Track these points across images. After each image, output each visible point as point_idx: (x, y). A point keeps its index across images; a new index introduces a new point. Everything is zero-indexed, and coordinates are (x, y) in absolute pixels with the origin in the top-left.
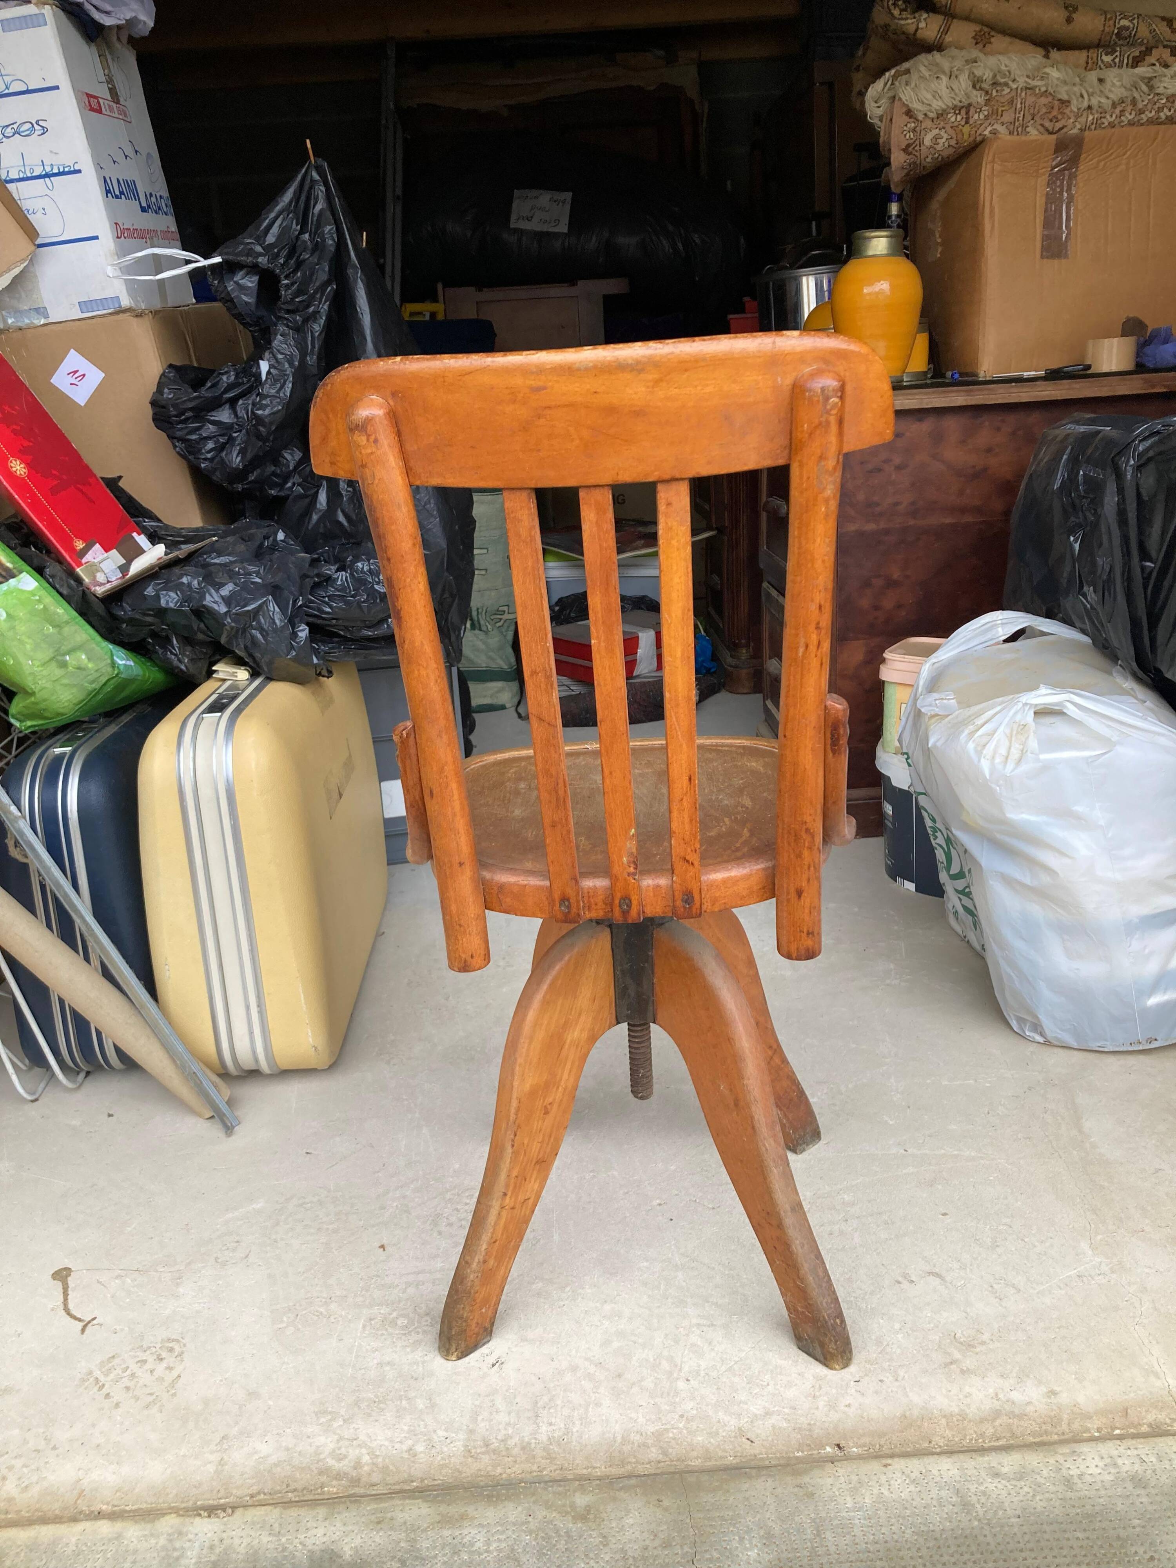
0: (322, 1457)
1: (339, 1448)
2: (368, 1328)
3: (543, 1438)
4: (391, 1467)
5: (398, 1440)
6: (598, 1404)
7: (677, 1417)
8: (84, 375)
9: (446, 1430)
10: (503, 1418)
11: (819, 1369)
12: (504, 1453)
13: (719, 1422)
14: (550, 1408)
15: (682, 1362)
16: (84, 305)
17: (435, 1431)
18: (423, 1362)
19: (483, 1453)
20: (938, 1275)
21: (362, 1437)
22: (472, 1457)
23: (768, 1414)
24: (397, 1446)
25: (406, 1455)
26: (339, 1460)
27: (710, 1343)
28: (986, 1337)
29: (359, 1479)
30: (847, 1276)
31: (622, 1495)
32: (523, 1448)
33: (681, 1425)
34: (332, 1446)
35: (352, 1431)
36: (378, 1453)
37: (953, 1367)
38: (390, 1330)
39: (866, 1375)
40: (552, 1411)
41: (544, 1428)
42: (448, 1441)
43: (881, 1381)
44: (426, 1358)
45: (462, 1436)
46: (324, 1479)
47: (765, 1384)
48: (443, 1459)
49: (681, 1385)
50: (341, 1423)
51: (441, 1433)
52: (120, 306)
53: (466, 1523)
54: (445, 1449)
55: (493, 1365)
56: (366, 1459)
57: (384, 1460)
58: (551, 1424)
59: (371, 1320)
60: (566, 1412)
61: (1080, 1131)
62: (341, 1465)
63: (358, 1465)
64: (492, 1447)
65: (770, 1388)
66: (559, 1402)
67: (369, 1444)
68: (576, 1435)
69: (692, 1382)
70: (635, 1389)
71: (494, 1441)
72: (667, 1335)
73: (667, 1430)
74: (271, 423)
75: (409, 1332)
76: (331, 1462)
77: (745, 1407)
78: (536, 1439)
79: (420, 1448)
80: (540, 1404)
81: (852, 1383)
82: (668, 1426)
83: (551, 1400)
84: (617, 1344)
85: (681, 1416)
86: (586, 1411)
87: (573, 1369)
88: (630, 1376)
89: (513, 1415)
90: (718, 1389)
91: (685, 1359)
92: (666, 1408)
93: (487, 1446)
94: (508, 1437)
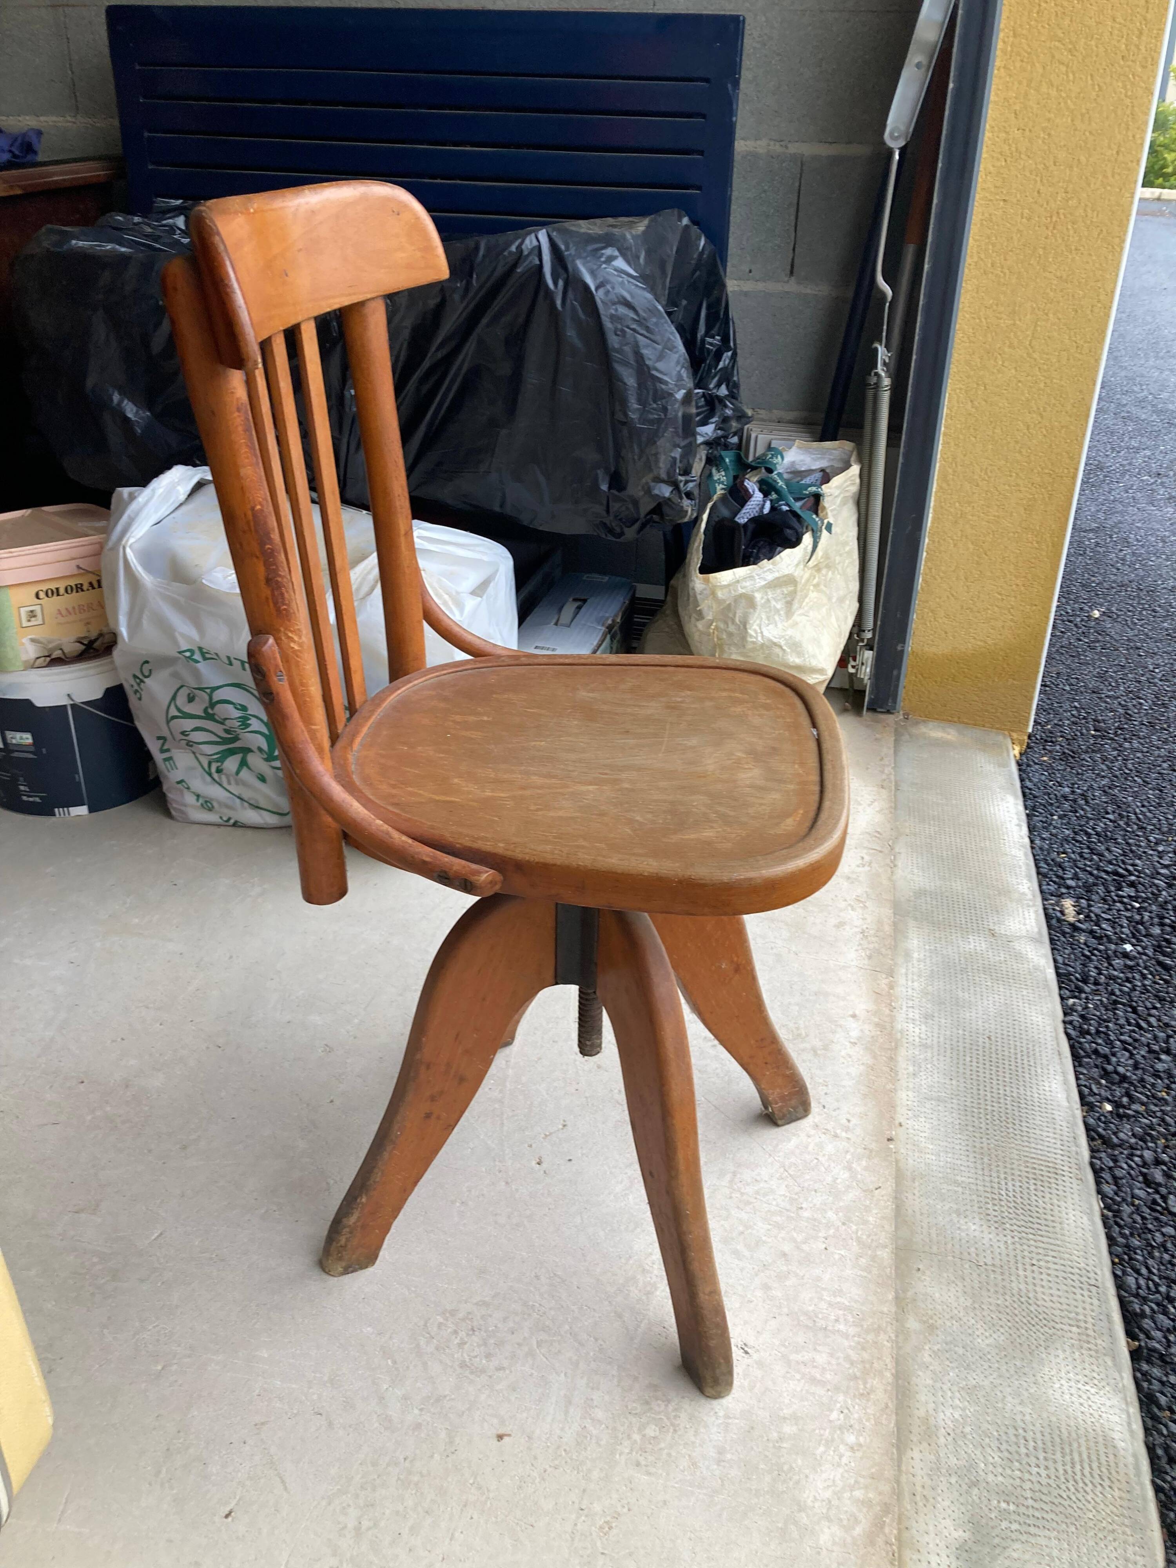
0: (849, 1540)
1: (841, 1520)
2: (653, 1470)
3: (852, 1331)
4: (873, 1470)
5: (837, 1458)
6: (819, 1279)
7: (844, 1227)
9: (831, 1411)
10: (822, 1359)
11: (805, 1124)
12: (867, 1366)
13: (854, 1201)
14: (817, 1317)
15: (777, 1205)
17: (831, 1421)
18: (727, 1417)
19: (865, 1383)
21: (828, 1494)
22: (868, 1394)
23: (849, 1168)
24: (844, 1460)
25: (859, 1454)
26: (857, 1521)
27: (757, 1181)
29: (886, 1504)
31: (910, 1294)
32: (863, 1349)
33: (854, 1227)
34: (835, 1529)
35: (817, 1505)
36: (852, 1481)
38: (662, 1445)
40: (820, 1316)
41: (842, 1327)
42: (846, 1411)
44: (721, 1413)
45: (841, 1398)
46: (880, 1541)
47: (816, 1161)
48: (868, 1420)
49: (806, 1214)
50: (803, 1515)
51: (834, 1415)
53: (932, 1421)
54: (856, 1416)
55: (746, 1353)
56: (858, 1494)
57: (864, 1477)
58: (837, 1321)
59: (638, 1464)
60: (823, 1305)
62: (864, 1521)
63: (867, 1503)
64: (858, 1374)
67: (838, 1489)
68: (853, 1304)
69: (804, 1206)
70: (805, 1247)
71: (851, 1371)
72: (738, 1207)
75: (672, 1424)
76: (858, 1530)
77: (839, 1180)
78: (854, 1336)
79: (851, 1439)
82: (854, 1236)
83: (806, 1314)
84: (740, 1247)
85: (844, 1224)
86: (824, 1289)
87: (766, 1287)
88: (787, 1248)
89: (818, 1348)
90: (816, 1191)
91: (774, 1203)
92: (831, 1232)
93: (856, 1378)
94: (847, 1358)
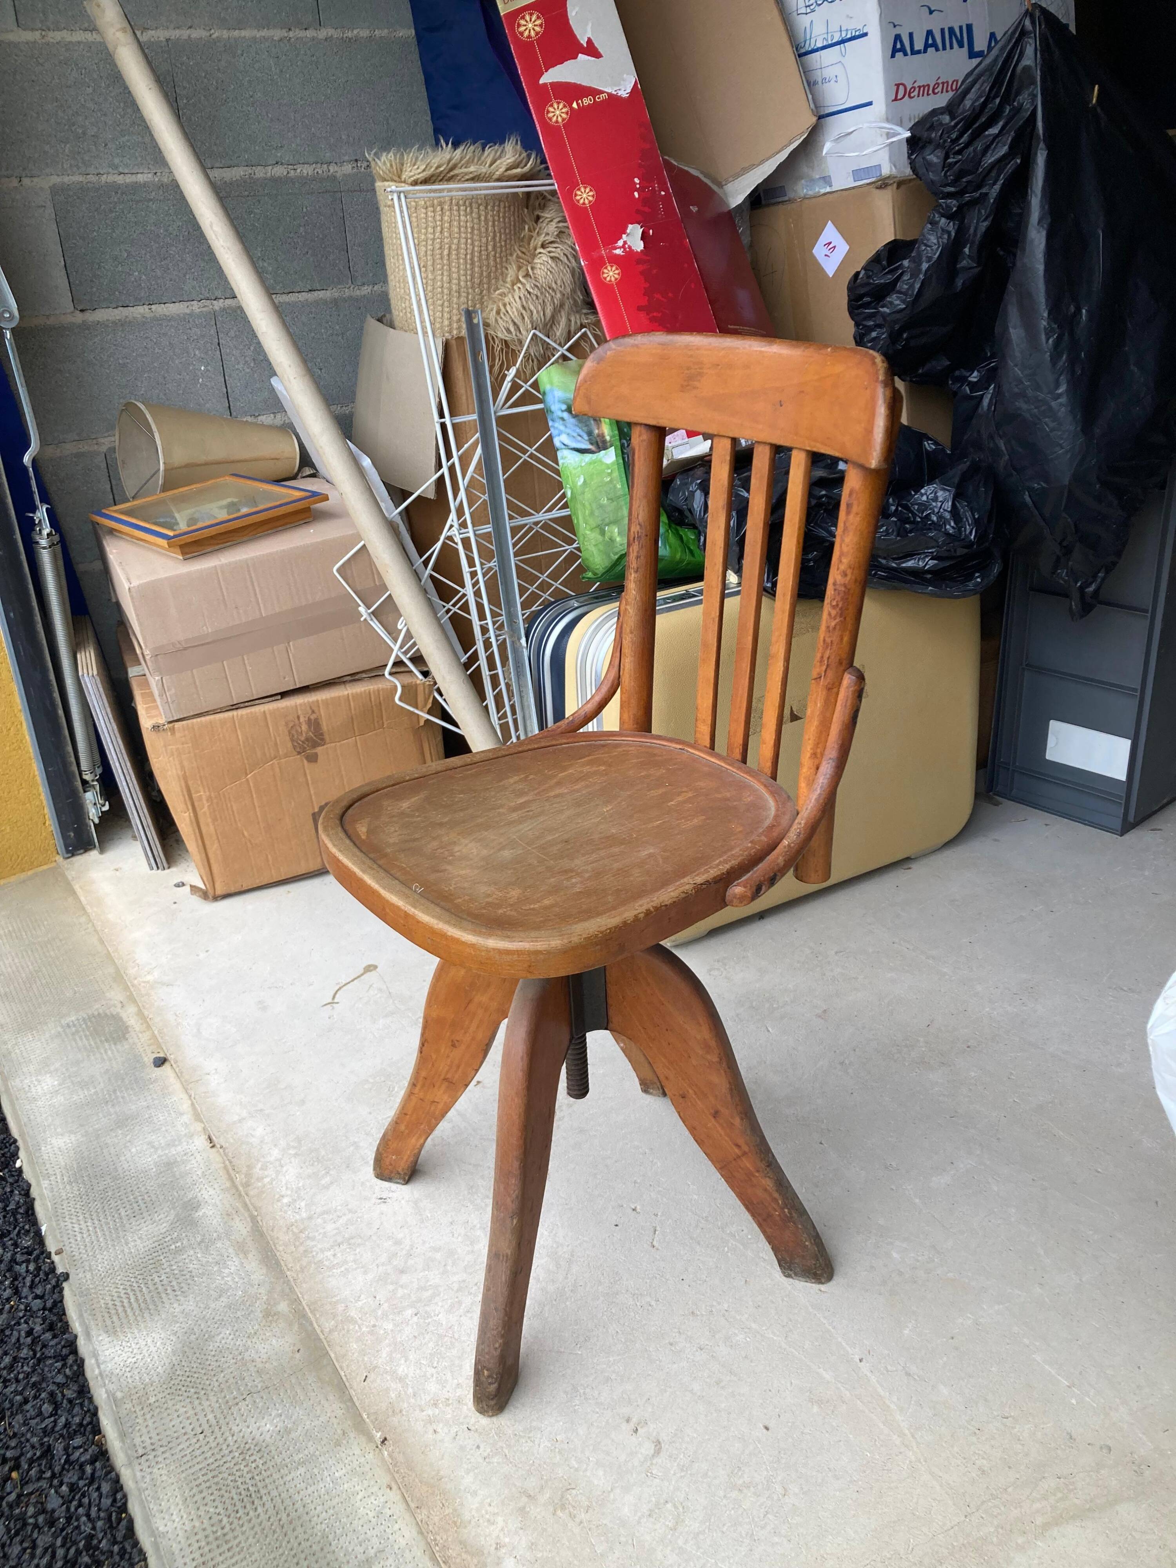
0: (262, 1160)
1: (271, 1164)
3: (320, 1256)
5: (289, 1186)
6: (365, 1273)
7: (372, 1323)
8: (834, 247)
9: (306, 1205)
10: (330, 1228)
12: (297, 1243)
13: (378, 1351)
14: (350, 1248)
15: (436, 1303)
16: (857, 174)
17: (303, 1200)
19: (293, 1233)
20: (658, 1451)
21: (285, 1169)
22: (288, 1229)
23: (401, 1379)
24: (283, 1189)
25: (277, 1196)
26: (262, 1169)
27: (468, 1312)
28: (583, 1516)
30: (613, 1377)
31: (296, 1327)
32: (306, 1251)
33: (364, 1329)
34: (272, 1159)
35: (288, 1161)
36: (274, 1183)
37: (525, 1499)
39: (481, 1434)
40: (348, 1250)
41: (329, 1254)
42: (297, 1211)
43: (478, 1447)
45: (304, 1215)
46: (244, 1170)
47: (435, 1365)
48: (281, 1216)
49: (410, 1312)
50: (293, 1153)
51: (303, 1204)
52: (881, 175)
53: (241, 1256)
54: (289, 1213)
55: (381, 1199)
56: (267, 1180)
57: (269, 1188)
58: (334, 1255)
60: (350, 1258)
61: (1046, 1526)
62: (258, 1171)
63: (260, 1179)
64: (301, 1235)
65: (431, 1371)
66: (358, 1250)
67: (280, 1175)
68: (330, 1273)
69: (415, 1319)
70: (391, 1287)
71: (307, 1233)
72: (464, 1281)
73: (356, 1322)
74: (895, 322)
76: (259, 1165)
77: (403, 1361)
78: (317, 1254)
79: (285, 1200)
80: (352, 1241)
81: (465, 1427)
82: (360, 1322)
83: (359, 1245)
84: (438, 1256)
85: (374, 1326)
86: (356, 1269)
87: (398, 1243)
88: (404, 1279)
89: (335, 1232)
90: (415, 1337)
91: (440, 1304)
92: (380, 1313)
93: (301, 1232)
94: (313, 1239)
